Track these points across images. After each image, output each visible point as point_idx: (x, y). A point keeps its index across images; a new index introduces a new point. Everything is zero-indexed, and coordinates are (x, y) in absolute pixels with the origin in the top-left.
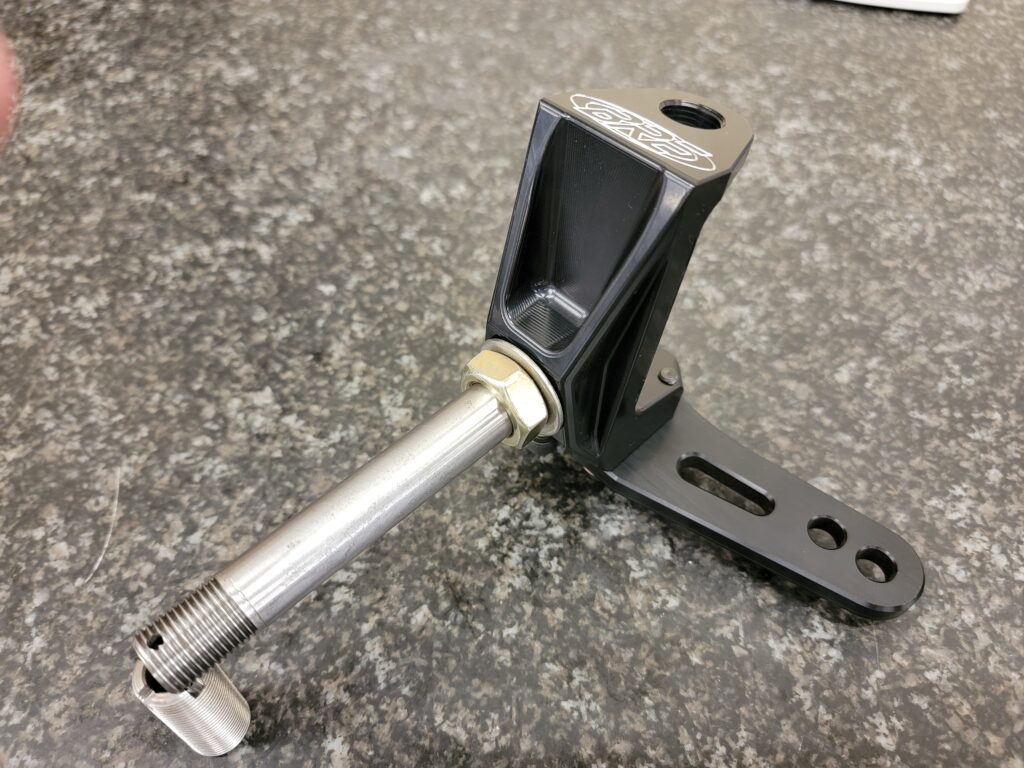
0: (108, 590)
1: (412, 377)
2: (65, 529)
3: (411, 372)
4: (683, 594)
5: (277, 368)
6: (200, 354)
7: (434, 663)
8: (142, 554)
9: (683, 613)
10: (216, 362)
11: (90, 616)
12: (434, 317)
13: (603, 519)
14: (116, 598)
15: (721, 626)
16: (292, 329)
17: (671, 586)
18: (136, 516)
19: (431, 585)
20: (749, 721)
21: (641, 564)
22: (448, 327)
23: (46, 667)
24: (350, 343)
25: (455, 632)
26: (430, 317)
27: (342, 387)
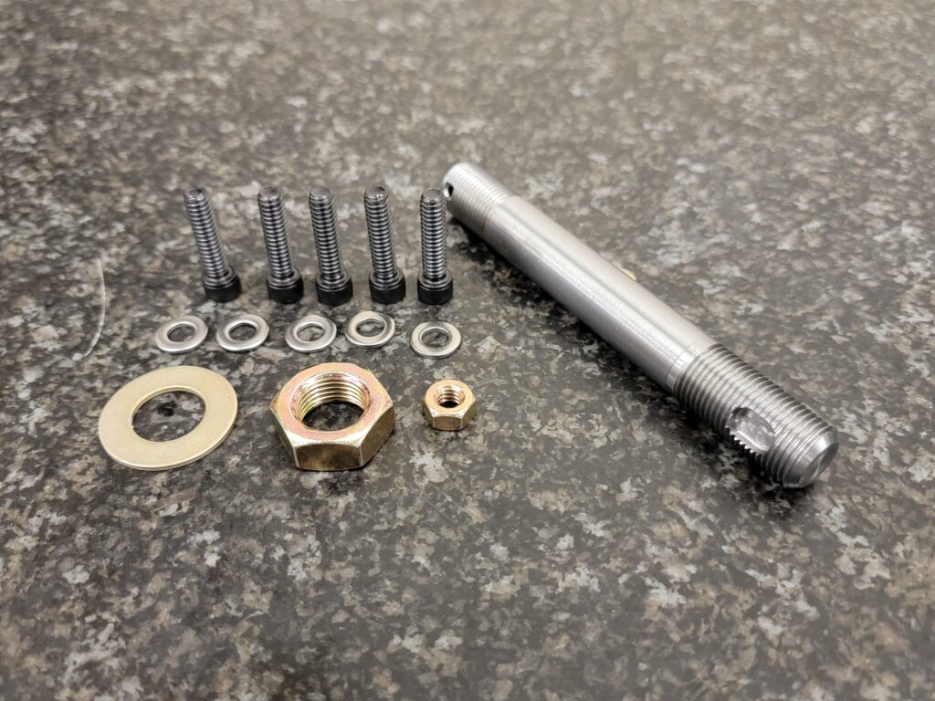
0: (114, 360)
1: (413, 163)
2: (47, 315)
3: (411, 158)
4: (765, 301)
5: (261, 166)
6: (166, 162)
7: (516, 381)
8: (146, 327)
9: (771, 316)
10: (189, 167)
11: (98, 384)
12: (422, 116)
13: (660, 252)
14: (126, 365)
15: (814, 322)
16: (267, 135)
17: (749, 296)
18: (130, 296)
19: (490, 320)
20: (870, 391)
21: (712, 283)
22: (440, 120)
23: (56, 433)
24: (337, 141)
25: (530, 354)
26: (417, 116)
27: (338, 176)
